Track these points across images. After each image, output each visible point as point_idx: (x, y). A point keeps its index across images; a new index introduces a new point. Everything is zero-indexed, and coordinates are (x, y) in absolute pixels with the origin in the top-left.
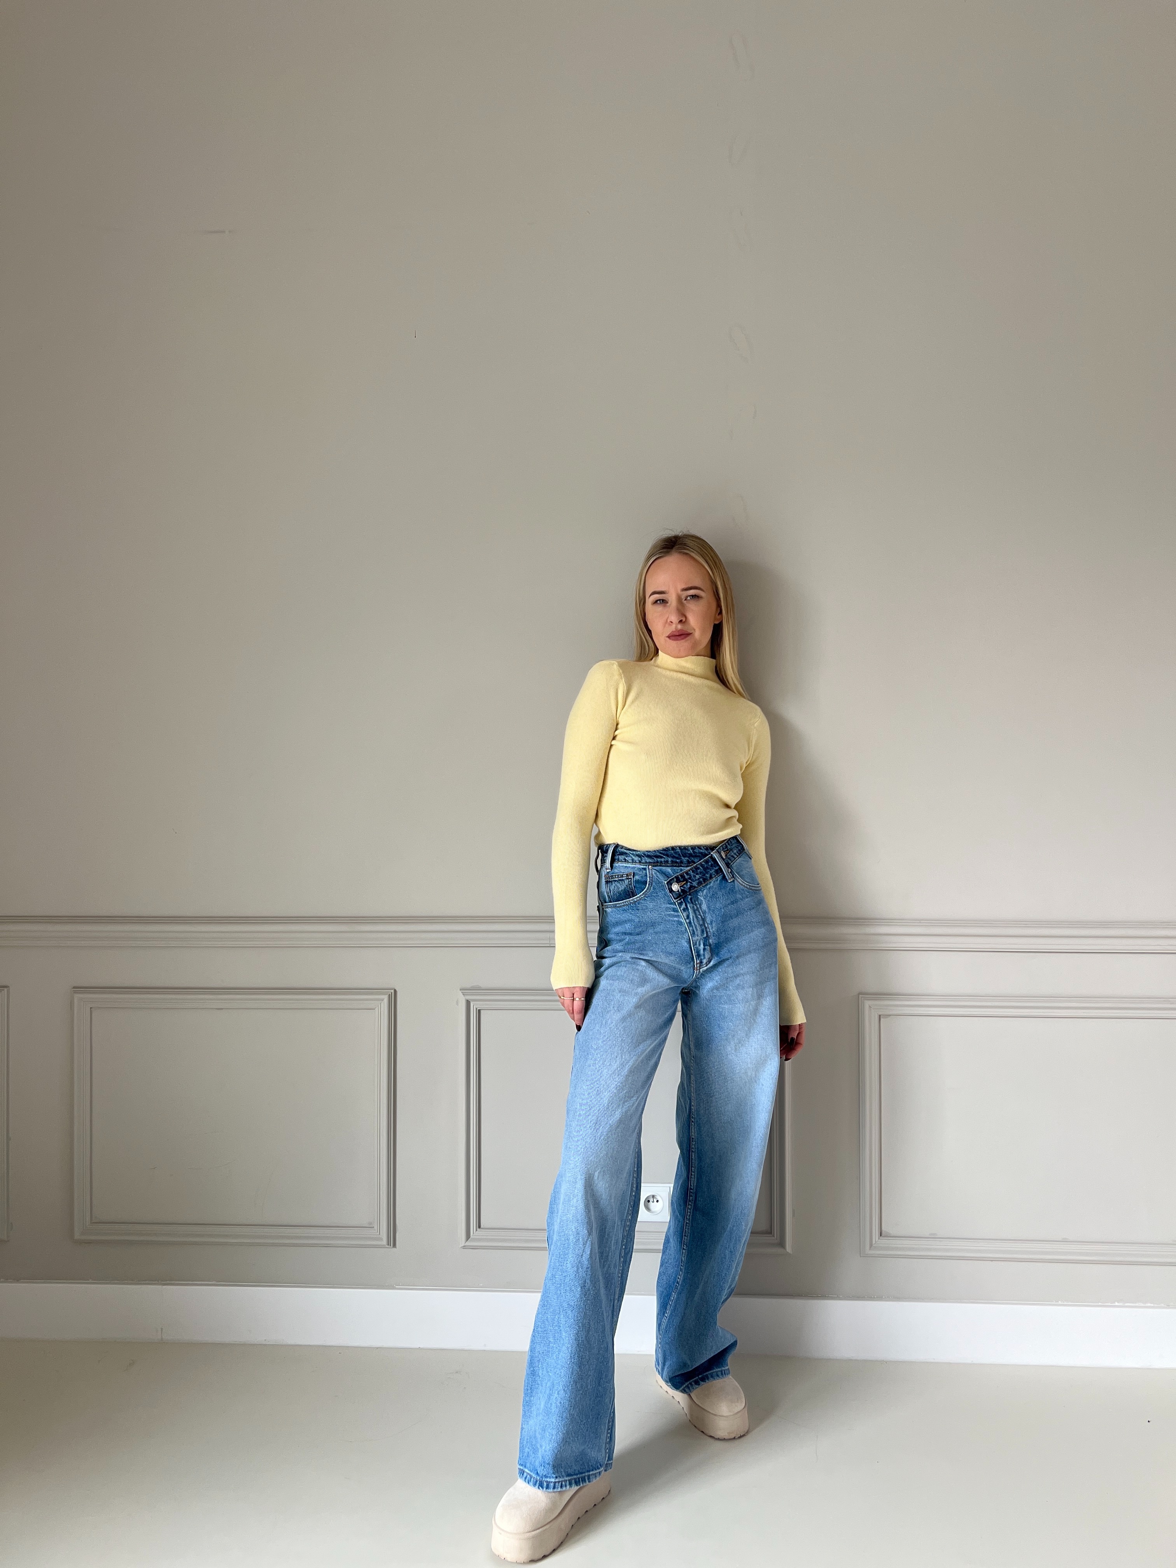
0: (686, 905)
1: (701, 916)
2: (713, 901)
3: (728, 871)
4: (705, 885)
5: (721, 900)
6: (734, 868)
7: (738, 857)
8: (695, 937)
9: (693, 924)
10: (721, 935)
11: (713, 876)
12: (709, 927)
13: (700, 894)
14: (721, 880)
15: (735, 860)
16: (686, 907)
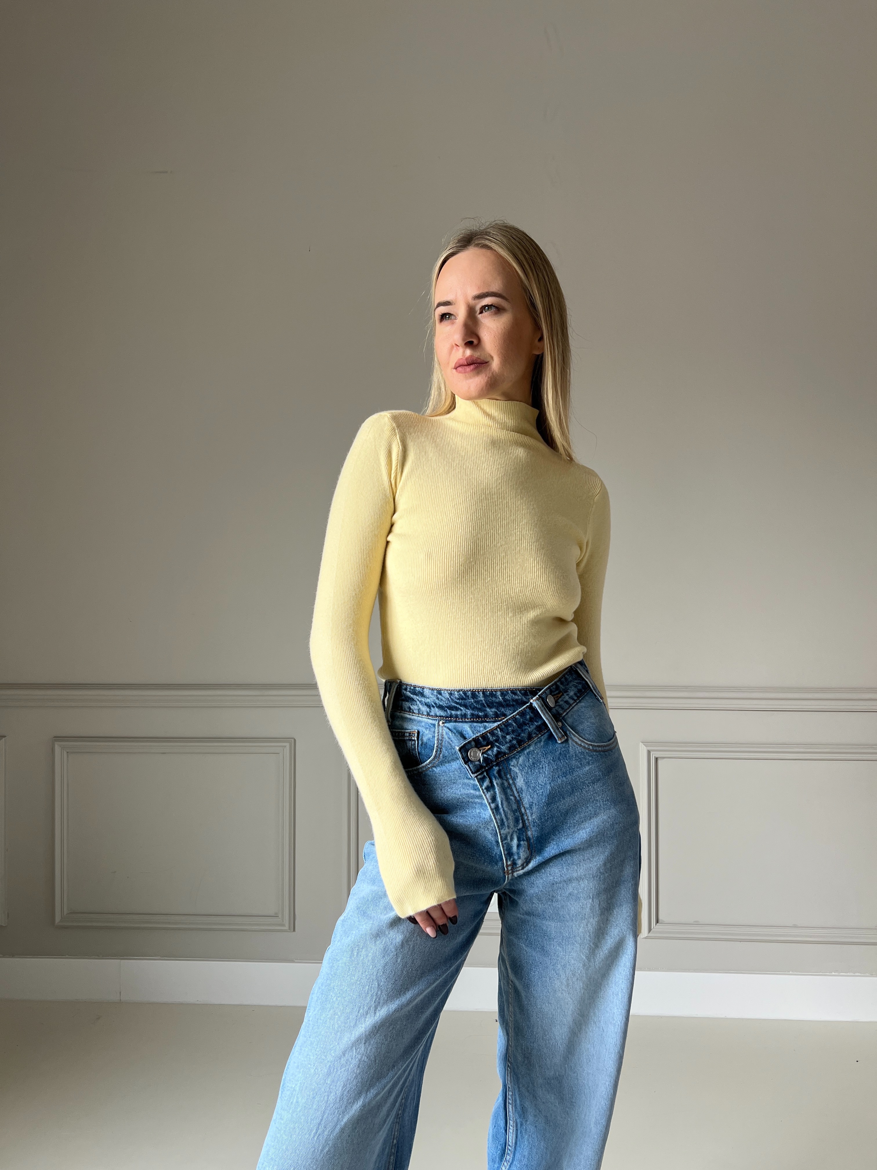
0: (491, 782)
1: (515, 797)
2: (534, 773)
3: (557, 725)
4: (521, 750)
5: (547, 771)
6: (570, 721)
7: (576, 703)
8: (504, 830)
9: (501, 810)
10: (546, 824)
11: (534, 735)
12: (526, 813)
13: (512, 764)
14: (547, 740)
15: (571, 707)
16: (490, 785)
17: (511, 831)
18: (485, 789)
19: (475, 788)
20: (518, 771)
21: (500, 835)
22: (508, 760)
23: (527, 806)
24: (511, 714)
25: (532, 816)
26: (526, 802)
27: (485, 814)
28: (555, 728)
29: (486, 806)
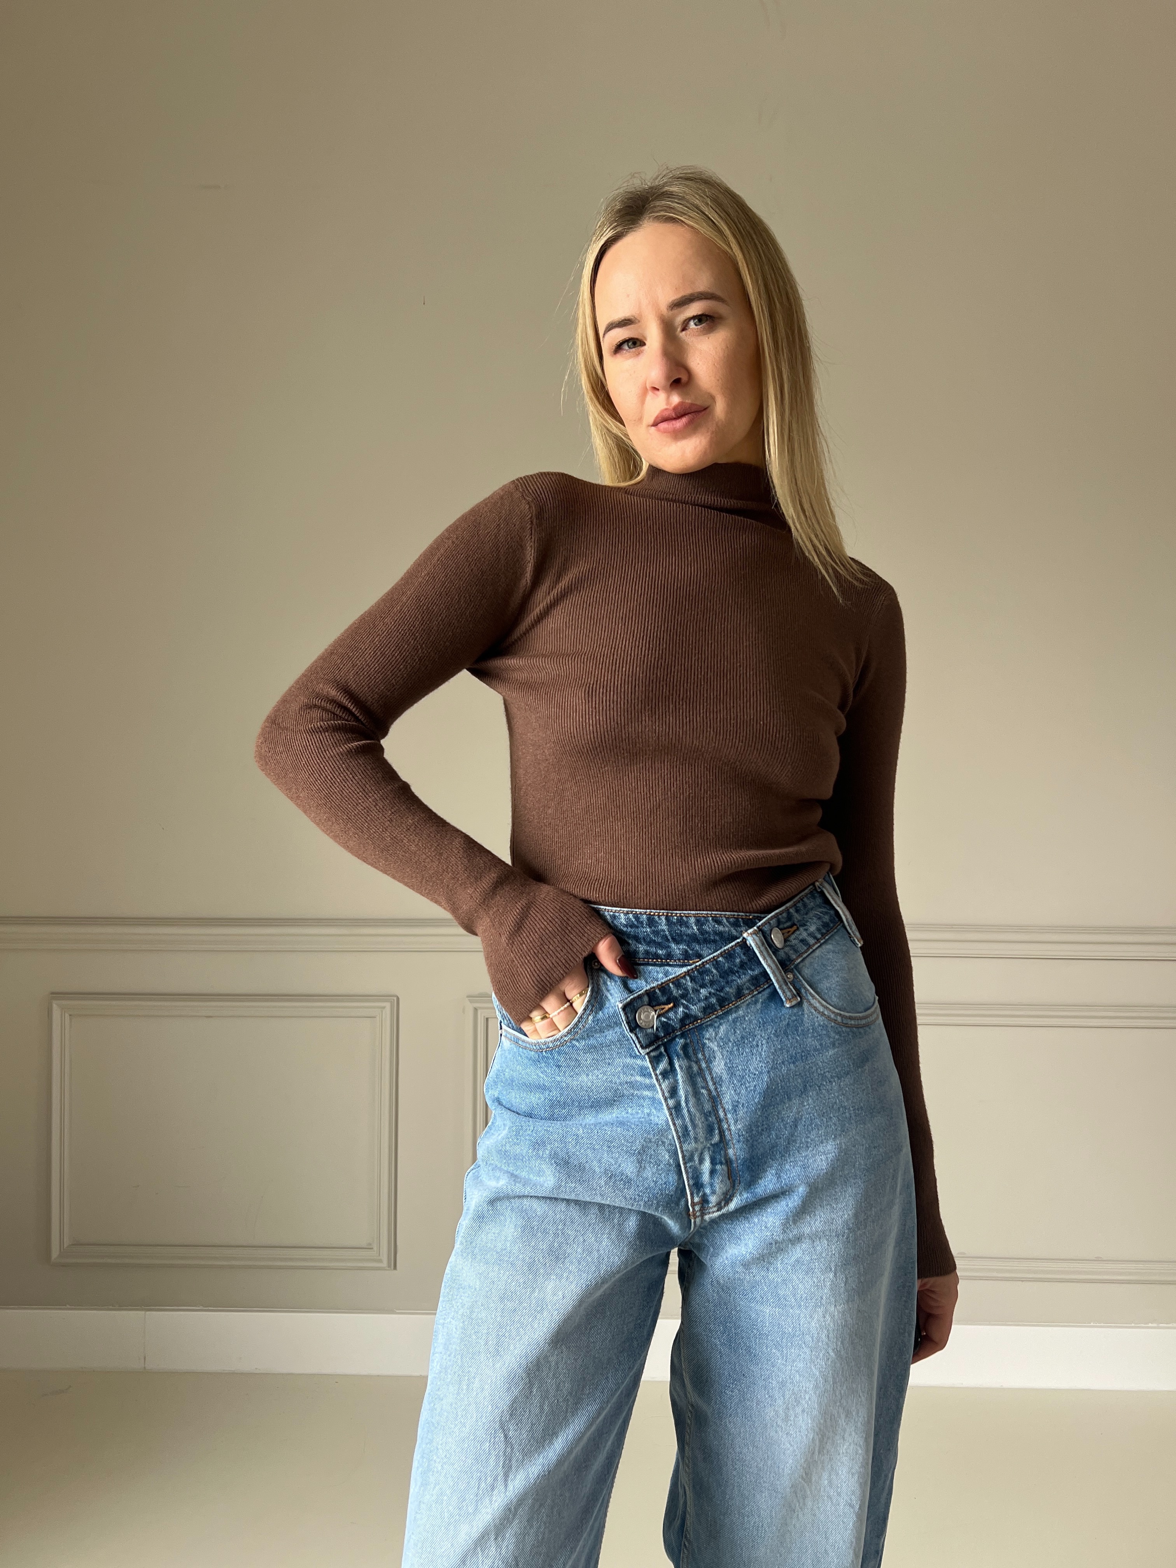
0: (671, 1064)
1: (709, 1091)
2: (742, 1054)
3: (786, 979)
4: (723, 1014)
5: (765, 1052)
6: (807, 972)
7: (819, 944)
8: (689, 1144)
9: (685, 1111)
10: (759, 1138)
11: (747, 992)
12: (726, 1119)
13: (707, 1036)
14: (767, 1001)
15: (811, 950)
16: (669, 1068)
17: (700, 1146)
18: (661, 1074)
19: (643, 1072)
20: (716, 1049)
21: (682, 1152)
22: (701, 1028)
23: (729, 1107)
24: (710, 955)
25: (736, 1125)
27: (658, 1117)
28: (782, 982)
29: (661, 1103)
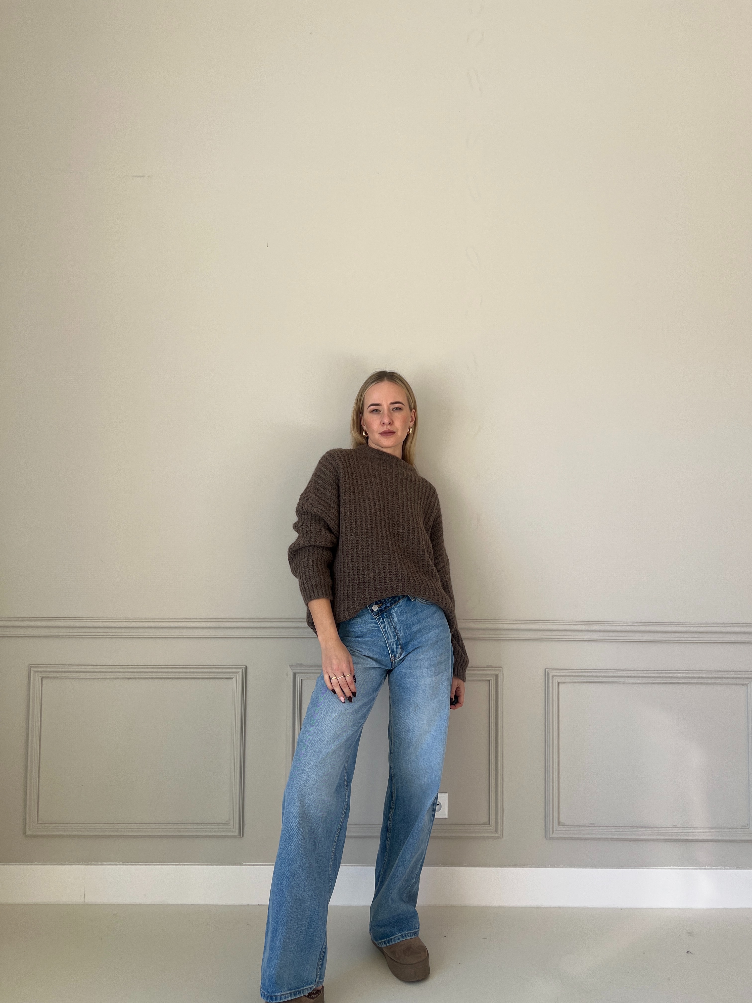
1: (393, 626)
2: (401, 615)
4: (395, 605)
5: (406, 614)
9: (388, 632)
10: (407, 637)
12: (399, 633)
16: (382, 621)
18: (381, 623)
20: (394, 614)
21: (388, 643)
22: (390, 610)
25: (401, 634)
26: (398, 628)
27: (380, 634)
